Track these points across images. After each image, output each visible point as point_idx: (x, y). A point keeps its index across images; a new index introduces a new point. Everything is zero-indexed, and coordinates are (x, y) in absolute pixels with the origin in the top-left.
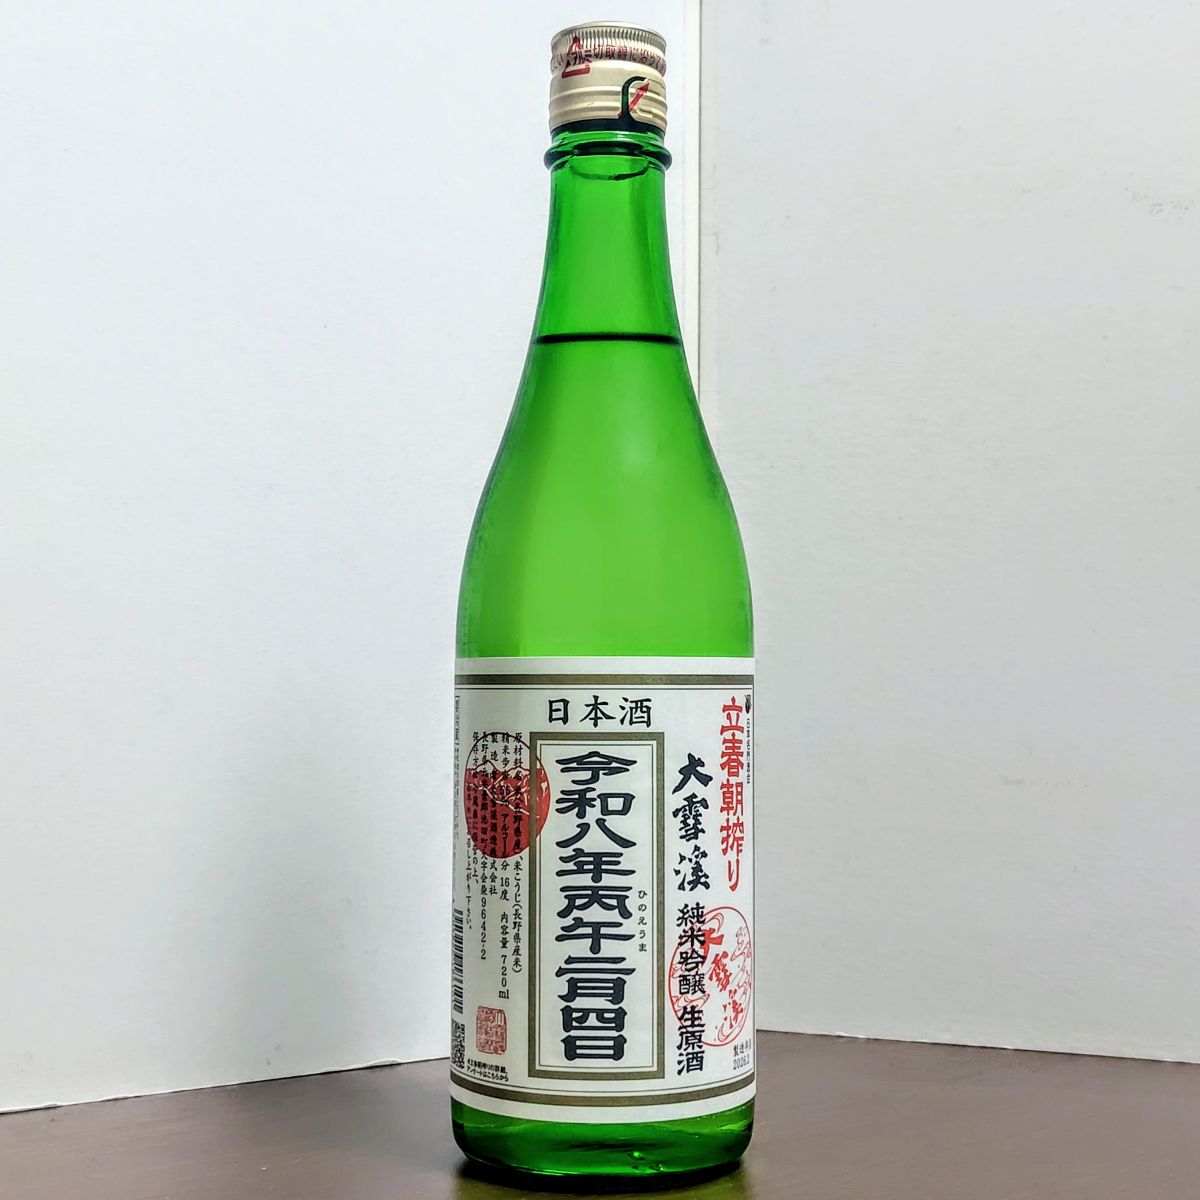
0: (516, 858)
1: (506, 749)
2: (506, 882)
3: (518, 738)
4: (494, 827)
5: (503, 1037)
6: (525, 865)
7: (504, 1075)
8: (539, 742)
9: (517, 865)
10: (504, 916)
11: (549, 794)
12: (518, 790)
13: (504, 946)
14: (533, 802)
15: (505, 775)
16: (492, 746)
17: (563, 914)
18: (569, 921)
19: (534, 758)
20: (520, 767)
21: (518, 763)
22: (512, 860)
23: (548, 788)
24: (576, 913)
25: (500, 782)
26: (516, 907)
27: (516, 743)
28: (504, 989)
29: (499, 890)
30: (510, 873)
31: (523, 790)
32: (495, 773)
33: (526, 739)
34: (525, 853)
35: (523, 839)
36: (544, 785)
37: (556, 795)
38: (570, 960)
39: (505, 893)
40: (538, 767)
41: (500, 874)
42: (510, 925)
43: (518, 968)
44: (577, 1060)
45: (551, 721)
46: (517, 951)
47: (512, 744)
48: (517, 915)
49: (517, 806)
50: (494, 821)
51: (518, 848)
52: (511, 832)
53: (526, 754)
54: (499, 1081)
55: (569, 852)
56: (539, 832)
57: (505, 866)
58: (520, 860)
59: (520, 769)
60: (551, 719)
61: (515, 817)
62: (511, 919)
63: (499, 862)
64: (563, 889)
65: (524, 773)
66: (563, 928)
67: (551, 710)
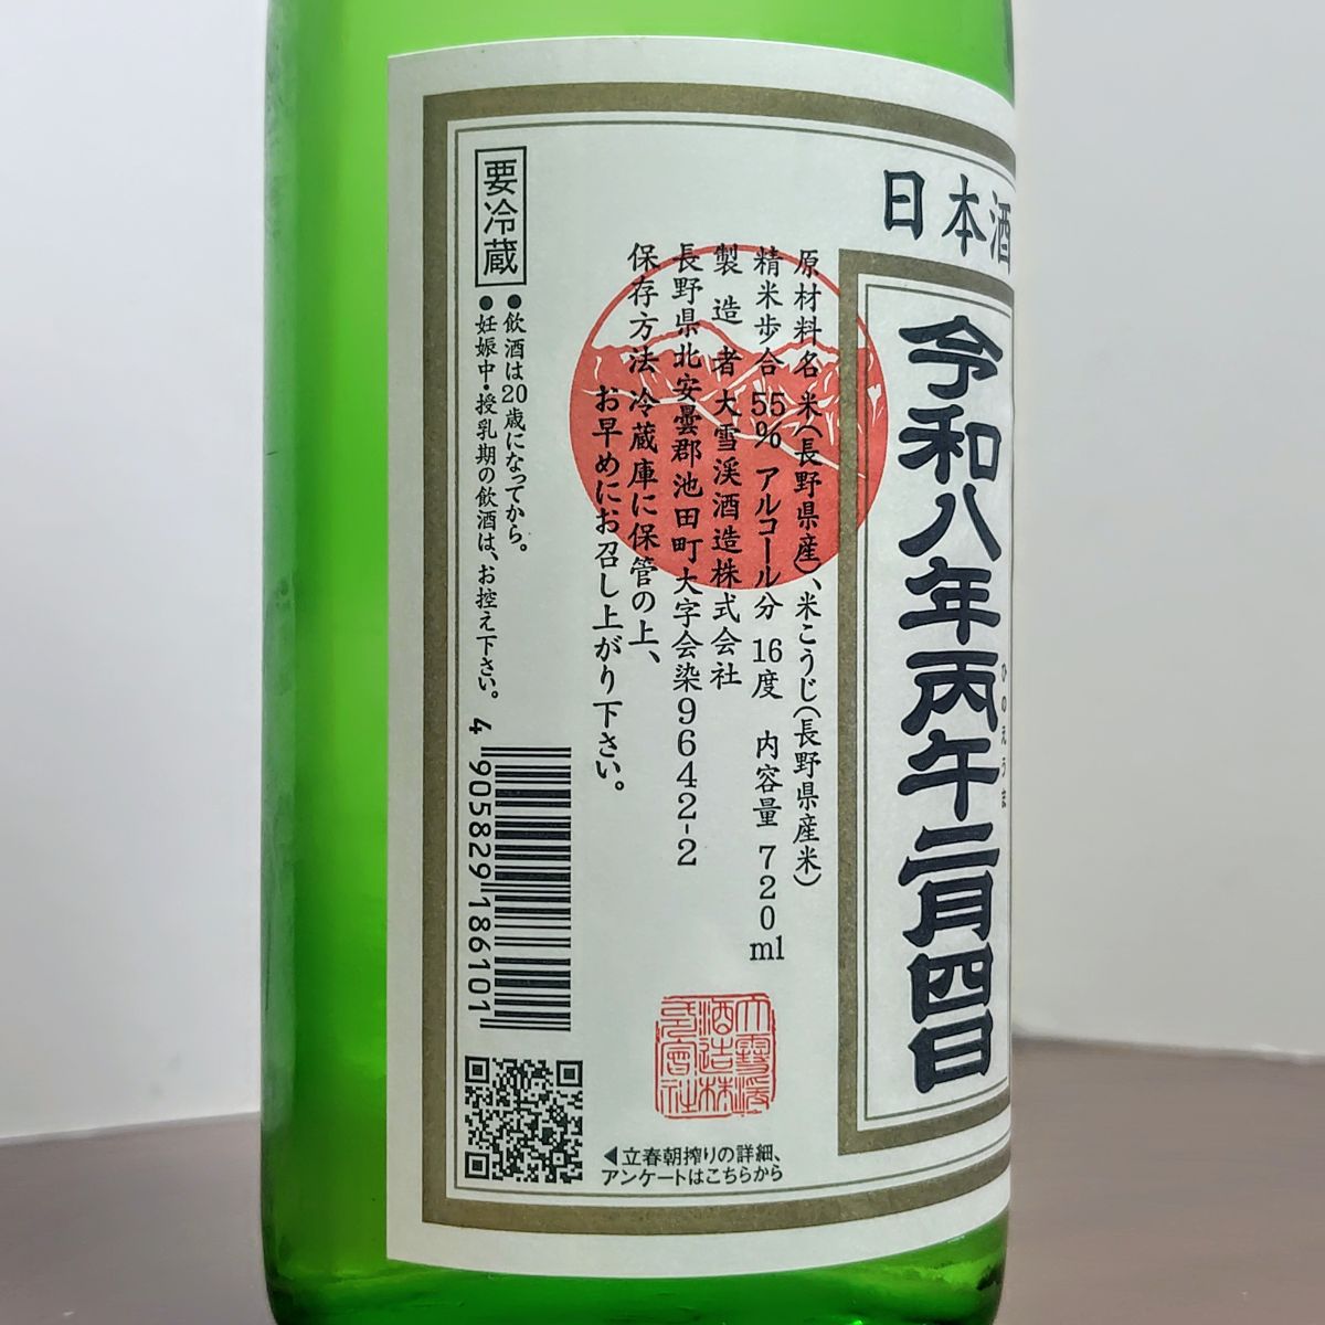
0: (804, 584)
1: (768, 295)
2: (775, 650)
3: (807, 263)
4: (730, 505)
5: (768, 1067)
6: (827, 601)
7: (767, 1165)
8: (863, 279)
9: (807, 605)
10: (768, 742)
11: (885, 418)
12: (808, 405)
13: (768, 819)
14: (848, 435)
15: (768, 363)
16: (714, 285)
17: (912, 724)
18: (922, 742)
19: (851, 321)
20: (814, 342)
21: (807, 331)
22: (789, 592)
23: (883, 400)
24: (935, 721)
25: (745, 381)
26: (806, 714)
27: (801, 277)
28: (769, 937)
29: (749, 673)
30: (786, 624)
31: (823, 404)
32: (729, 359)
33: (829, 266)
34: (829, 572)
35: (822, 534)
36: (875, 393)
37: (899, 421)
38: (928, 839)
39: (767, 681)
40: (861, 345)
41: (751, 628)
42: (787, 762)
43: (813, 873)
44: (937, 1087)
45: (889, 228)
46: (807, 829)
47: (789, 280)
48: (807, 733)
49: (806, 446)
50: (729, 488)
51: (808, 556)
52: (787, 515)
53: (828, 310)
54: (753, 1185)
55: (920, 566)
56: (862, 514)
57: (767, 609)
58: (813, 590)
59: (810, 347)
60: (890, 222)
61: (801, 477)
62: (789, 746)
63: (746, 599)
64: (914, 661)
65: (825, 358)
66: (913, 761)
67: (891, 199)
